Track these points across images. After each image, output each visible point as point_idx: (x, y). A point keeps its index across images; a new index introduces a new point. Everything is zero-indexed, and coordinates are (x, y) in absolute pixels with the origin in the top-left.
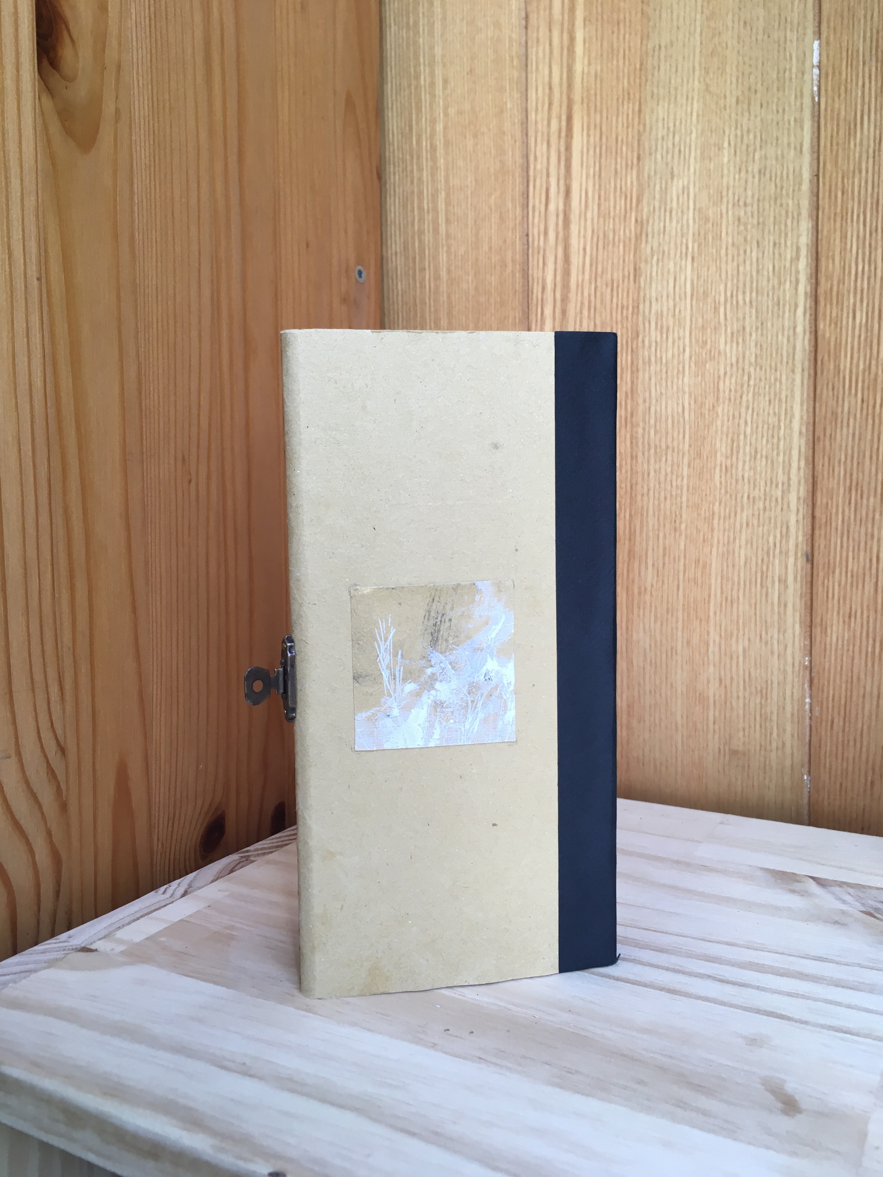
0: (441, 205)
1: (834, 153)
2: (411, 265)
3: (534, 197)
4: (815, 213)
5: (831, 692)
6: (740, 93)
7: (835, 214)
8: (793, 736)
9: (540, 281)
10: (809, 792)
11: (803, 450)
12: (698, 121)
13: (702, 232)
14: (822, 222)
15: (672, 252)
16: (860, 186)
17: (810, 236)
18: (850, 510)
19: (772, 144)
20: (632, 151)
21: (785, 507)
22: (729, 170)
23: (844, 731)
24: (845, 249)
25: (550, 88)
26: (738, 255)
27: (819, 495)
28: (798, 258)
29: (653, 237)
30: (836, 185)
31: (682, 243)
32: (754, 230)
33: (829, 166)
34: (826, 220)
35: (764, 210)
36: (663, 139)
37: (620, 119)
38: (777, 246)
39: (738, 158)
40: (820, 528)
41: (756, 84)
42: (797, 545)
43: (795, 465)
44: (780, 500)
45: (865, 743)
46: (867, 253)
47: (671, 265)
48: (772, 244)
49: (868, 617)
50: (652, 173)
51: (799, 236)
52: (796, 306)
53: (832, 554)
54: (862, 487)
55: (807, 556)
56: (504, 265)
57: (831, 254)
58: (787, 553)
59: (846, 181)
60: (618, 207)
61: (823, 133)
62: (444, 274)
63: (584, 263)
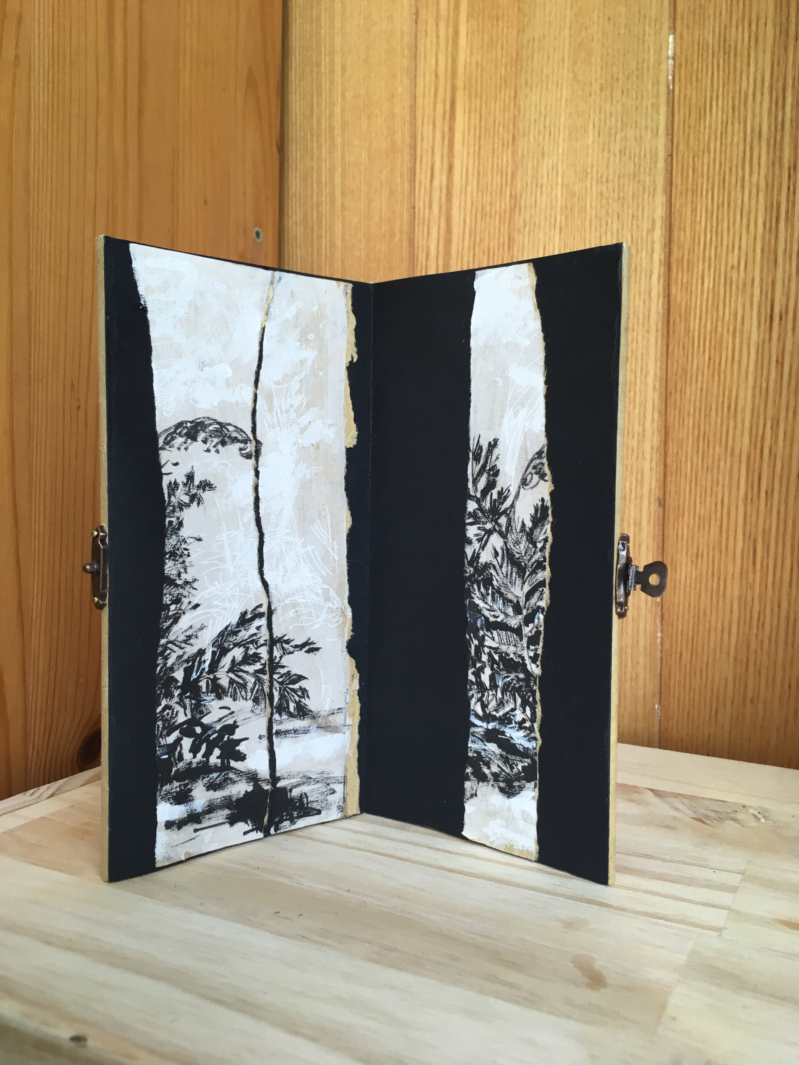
0: (338, 179)
1: (686, 134)
2: (309, 234)
3: (421, 174)
4: (669, 188)
5: (680, 628)
6: (604, 81)
7: (687, 190)
8: (645, 667)
9: (425, 248)
10: (660, 720)
11: (656, 403)
12: (566, 106)
13: (569, 206)
14: (676, 197)
15: (542, 224)
16: (709, 165)
17: (664, 209)
18: (698, 458)
19: (631, 127)
20: (508, 133)
21: (640, 455)
22: (593, 150)
23: (691, 663)
24: (695, 221)
25: (437, 75)
26: (601, 226)
27: (670, 443)
28: (653, 229)
29: (525, 210)
30: (688, 163)
31: (551, 215)
32: (615, 204)
33: (681, 147)
34: (678, 195)
35: (624, 186)
36: (535, 120)
37: (498, 103)
38: (635, 218)
39: (601, 139)
40: (671, 475)
41: (618, 73)
42: (650, 490)
43: (649, 417)
44: (635, 449)
45: (710, 674)
46: (715, 224)
47: (541, 235)
48: (630, 217)
49: (714, 557)
50: (526, 152)
51: (654, 210)
52: (651, 272)
53: (682, 499)
54: (709, 438)
55: (659, 501)
56: (392, 235)
57: (682, 226)
58: (641, 498)
59: (696, 159)
60: (495, 183)
61: (676, 117)
62: (339, 243)
63: (464, 232)
